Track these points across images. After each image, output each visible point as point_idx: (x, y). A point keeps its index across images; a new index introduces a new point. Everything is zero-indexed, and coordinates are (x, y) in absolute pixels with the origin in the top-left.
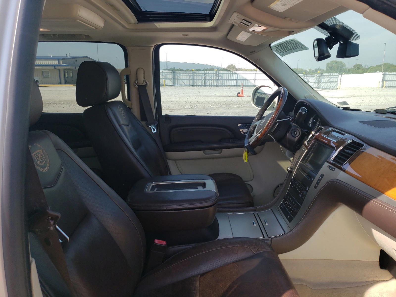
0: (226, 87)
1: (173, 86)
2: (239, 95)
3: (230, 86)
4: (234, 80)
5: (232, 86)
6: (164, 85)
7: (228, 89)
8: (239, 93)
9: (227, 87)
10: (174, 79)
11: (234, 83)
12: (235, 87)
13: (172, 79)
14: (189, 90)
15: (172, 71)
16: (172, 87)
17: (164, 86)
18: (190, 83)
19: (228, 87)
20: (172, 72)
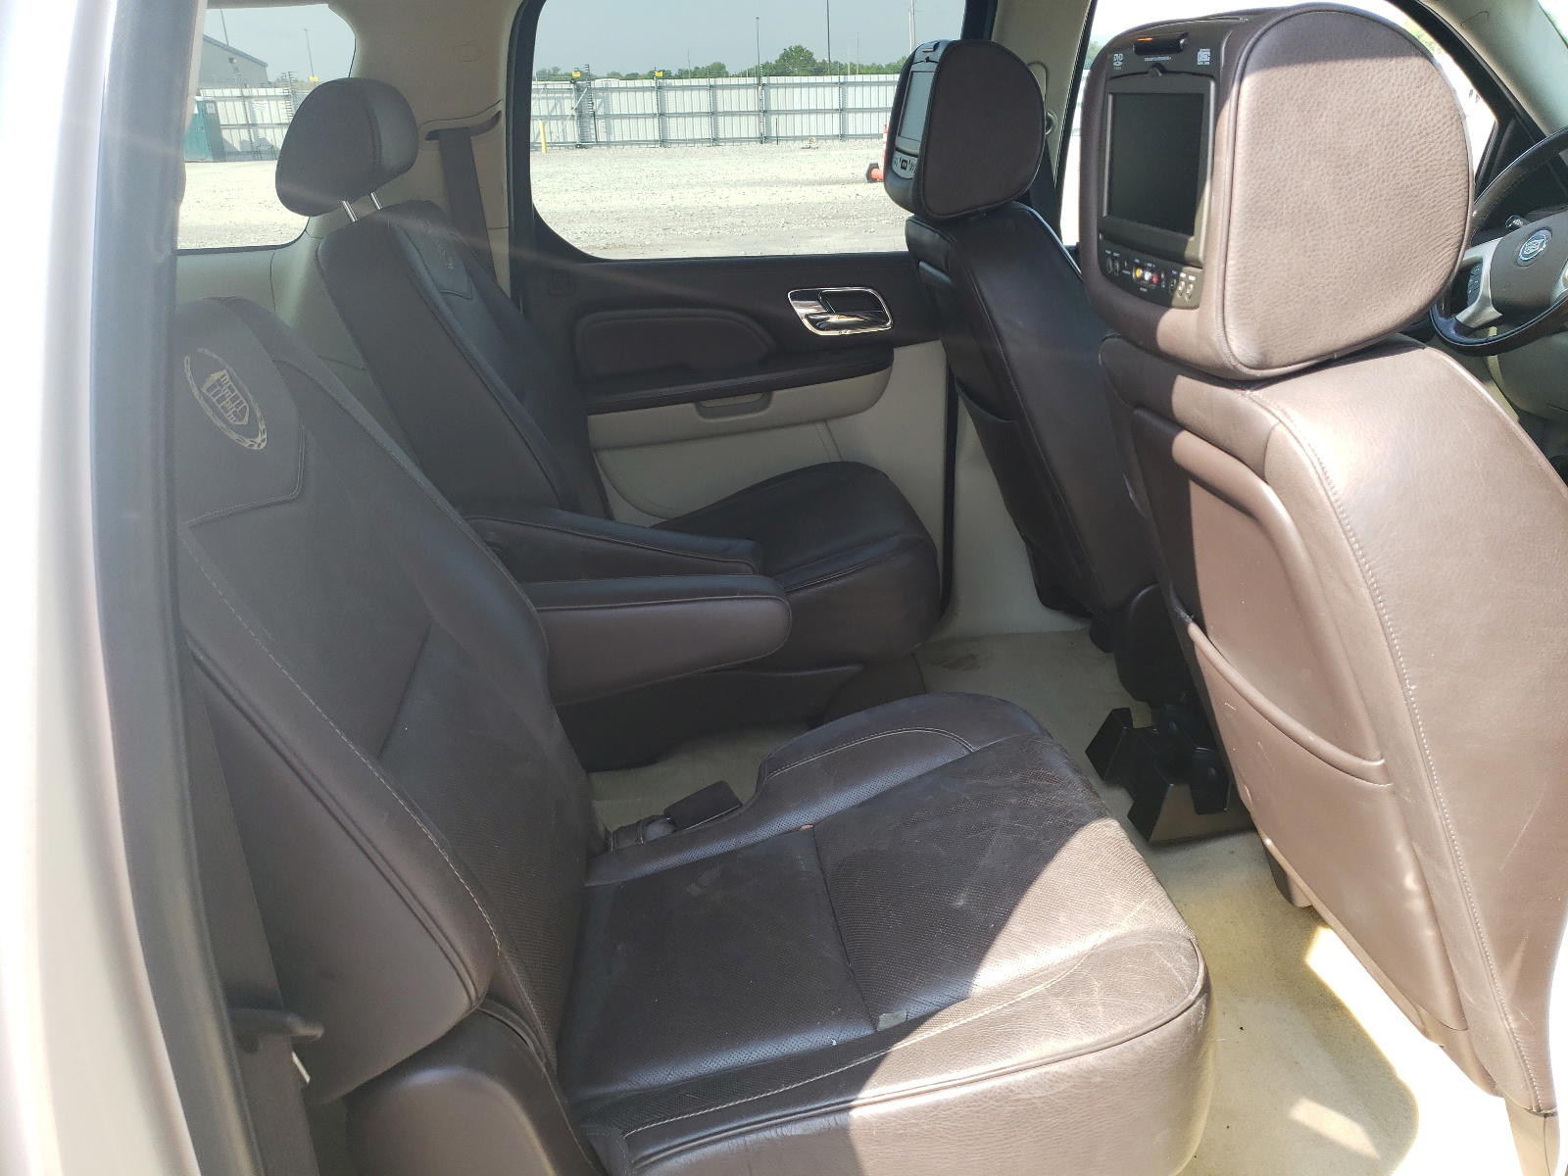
0: (799, 144)
1: (581, 147)
2: (875, 172)
3: (819, 137)
4: (832, 111)
5: (826, 138)
6: (543, 145)
7: (810, 152)
8: (876, 166)
9: (806, 143)
10: (580, 115)
11: (831, 124)
12: (837, 142)
13: (573, 116)
14: (658, 162)
15: (573, 81)
16: (579, 152)
17: (543, 151)
18: (650, 130)
19: (810, 141)
20: (572, 86)
